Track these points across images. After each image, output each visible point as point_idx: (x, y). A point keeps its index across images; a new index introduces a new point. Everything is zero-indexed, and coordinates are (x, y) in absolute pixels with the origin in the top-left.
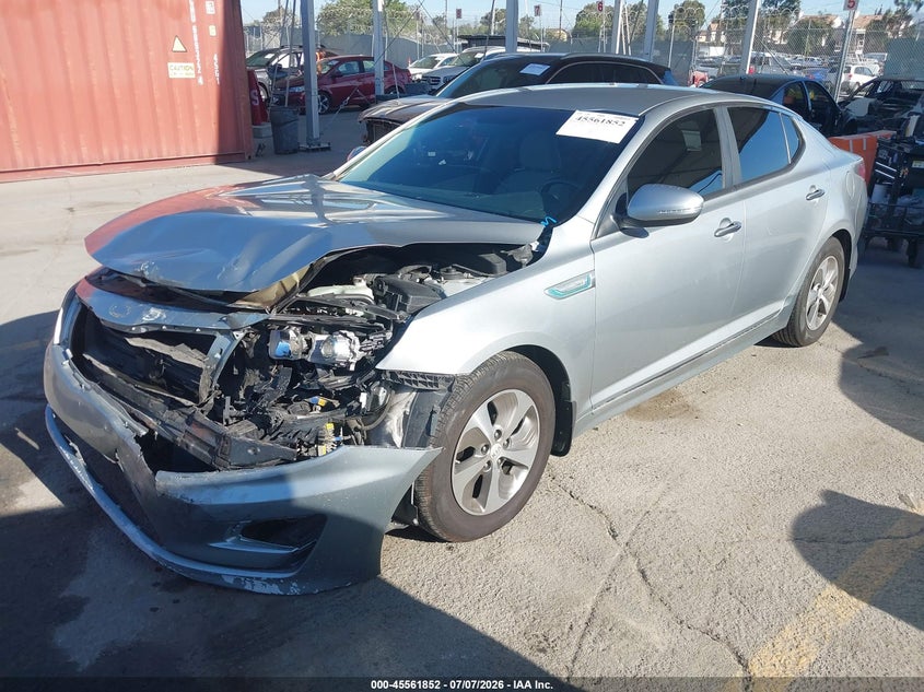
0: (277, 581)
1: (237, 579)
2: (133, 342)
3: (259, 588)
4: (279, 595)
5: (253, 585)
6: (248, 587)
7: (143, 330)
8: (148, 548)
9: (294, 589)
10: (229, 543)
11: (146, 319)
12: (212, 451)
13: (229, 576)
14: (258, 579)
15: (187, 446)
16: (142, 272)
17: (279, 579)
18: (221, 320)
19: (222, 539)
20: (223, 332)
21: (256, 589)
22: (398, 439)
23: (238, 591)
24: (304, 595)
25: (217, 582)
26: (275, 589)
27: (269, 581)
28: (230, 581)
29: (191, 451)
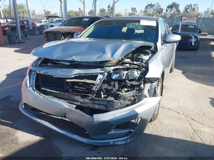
0: (124, 140)
1: (114, 142)
2: (68, 80)
3: (120, 143)
4: (125, 144)
5: (118, 143)
6: (117, 144)
7: (73, 76)
8: (84, 140)
9: (128, 141)
10: (112, 132)
11: (75, 73)
12: (106, 106)
13: (111, 141)
14: (120, 140)
15: (94, 107)
16: (73, 59)
17: (125, 139)
18: (101, 70)
19: (111, 131)
20: (101, 73)
21: (119, 144)
22: (148, 96)
23: (114, 145)
24: (130, 142)
25: (108, 144)
26: (124, 142)
27: (123, 140)
28: (111, 143)
29: (97, 108)
